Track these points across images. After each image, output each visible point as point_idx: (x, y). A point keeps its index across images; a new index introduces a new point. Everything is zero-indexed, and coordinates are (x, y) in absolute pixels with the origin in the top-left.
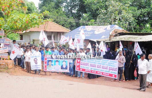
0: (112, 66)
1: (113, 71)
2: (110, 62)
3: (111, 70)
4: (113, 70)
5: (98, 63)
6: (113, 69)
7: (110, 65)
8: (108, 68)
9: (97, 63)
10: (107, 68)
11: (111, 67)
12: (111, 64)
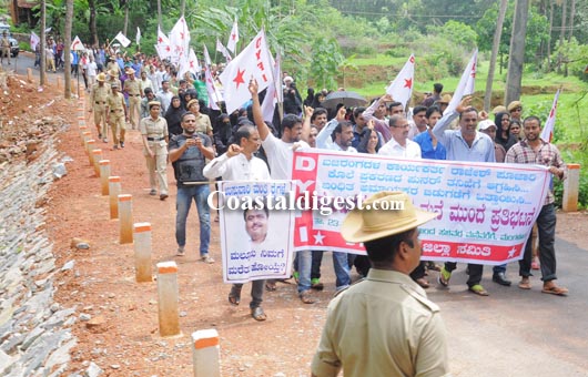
0: (508, 199)
1: (517, 227)
2: (500, 181)
3: (505, 223)
4: (514, 224)
5: (427, 193)
6: (516, 219)
7: (495, 199)
8: (488, 215)
9: (421, 192)
10: (480, 216)
11: (502, 206)
12: (505, 193)
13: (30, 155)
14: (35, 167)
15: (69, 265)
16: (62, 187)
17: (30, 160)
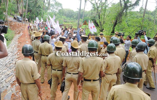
13: (19, 33)
14: (19, 35)
15: (19, 44)
16: (21, 37)
17: (19, 34)
